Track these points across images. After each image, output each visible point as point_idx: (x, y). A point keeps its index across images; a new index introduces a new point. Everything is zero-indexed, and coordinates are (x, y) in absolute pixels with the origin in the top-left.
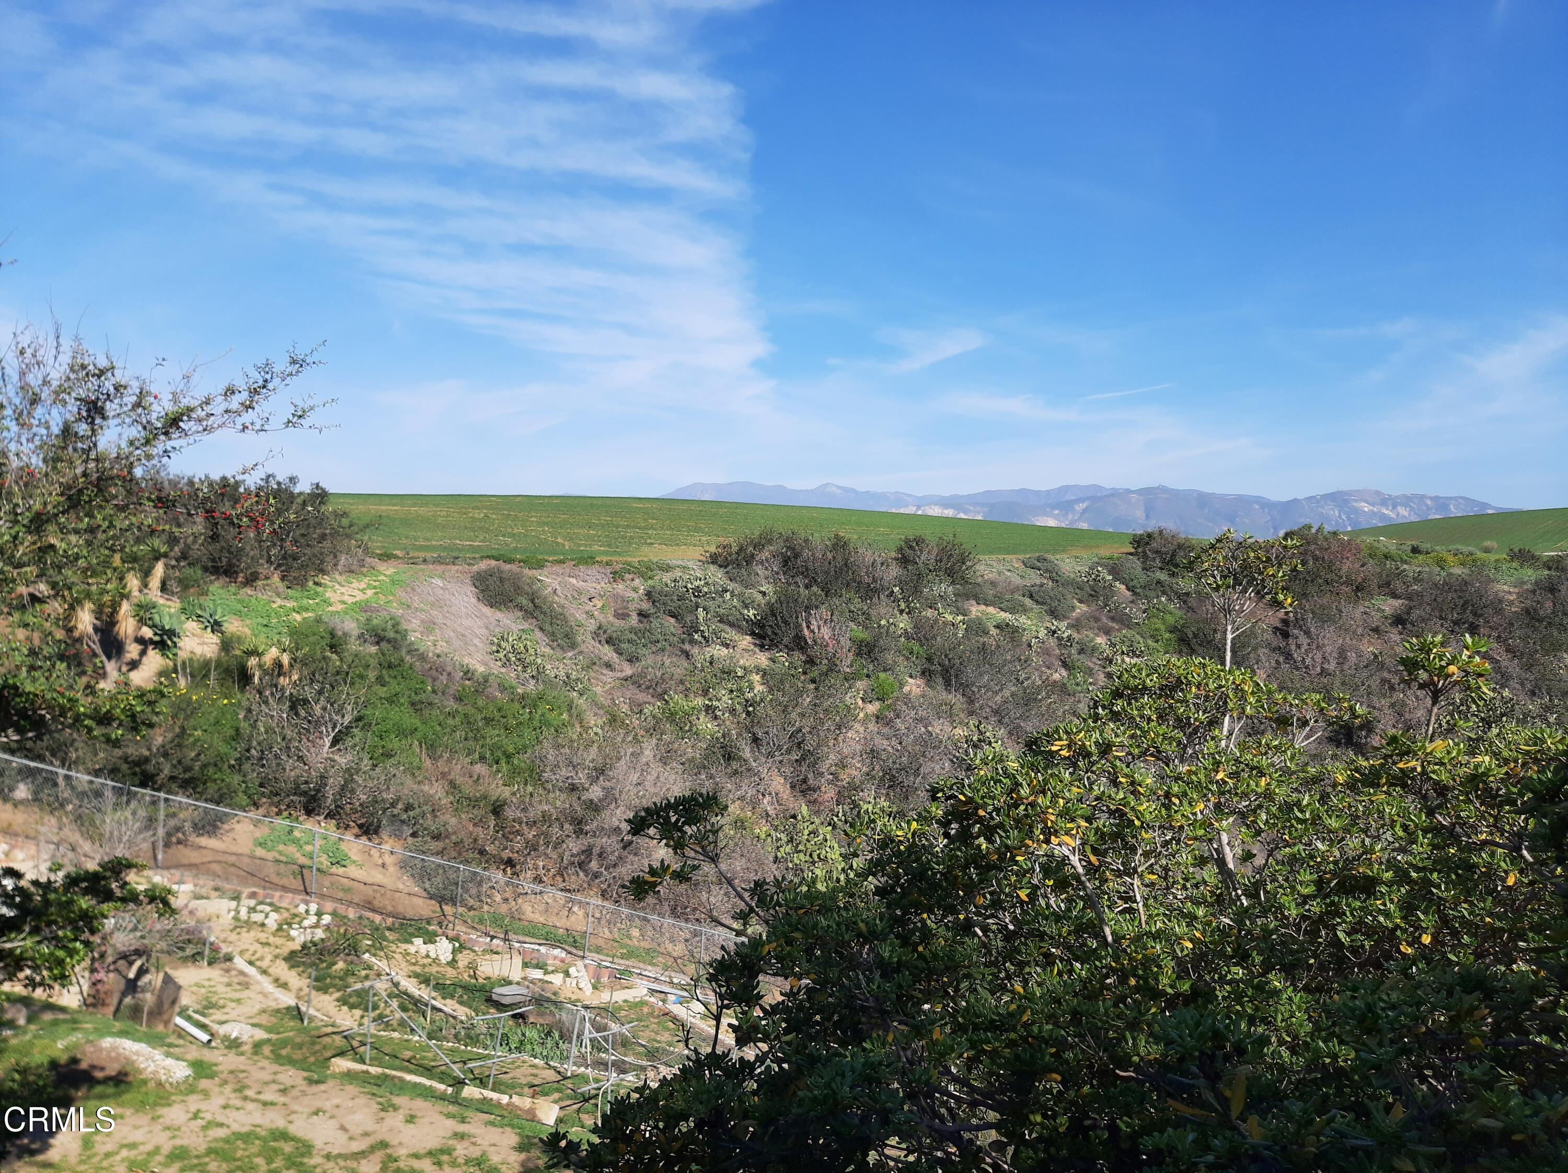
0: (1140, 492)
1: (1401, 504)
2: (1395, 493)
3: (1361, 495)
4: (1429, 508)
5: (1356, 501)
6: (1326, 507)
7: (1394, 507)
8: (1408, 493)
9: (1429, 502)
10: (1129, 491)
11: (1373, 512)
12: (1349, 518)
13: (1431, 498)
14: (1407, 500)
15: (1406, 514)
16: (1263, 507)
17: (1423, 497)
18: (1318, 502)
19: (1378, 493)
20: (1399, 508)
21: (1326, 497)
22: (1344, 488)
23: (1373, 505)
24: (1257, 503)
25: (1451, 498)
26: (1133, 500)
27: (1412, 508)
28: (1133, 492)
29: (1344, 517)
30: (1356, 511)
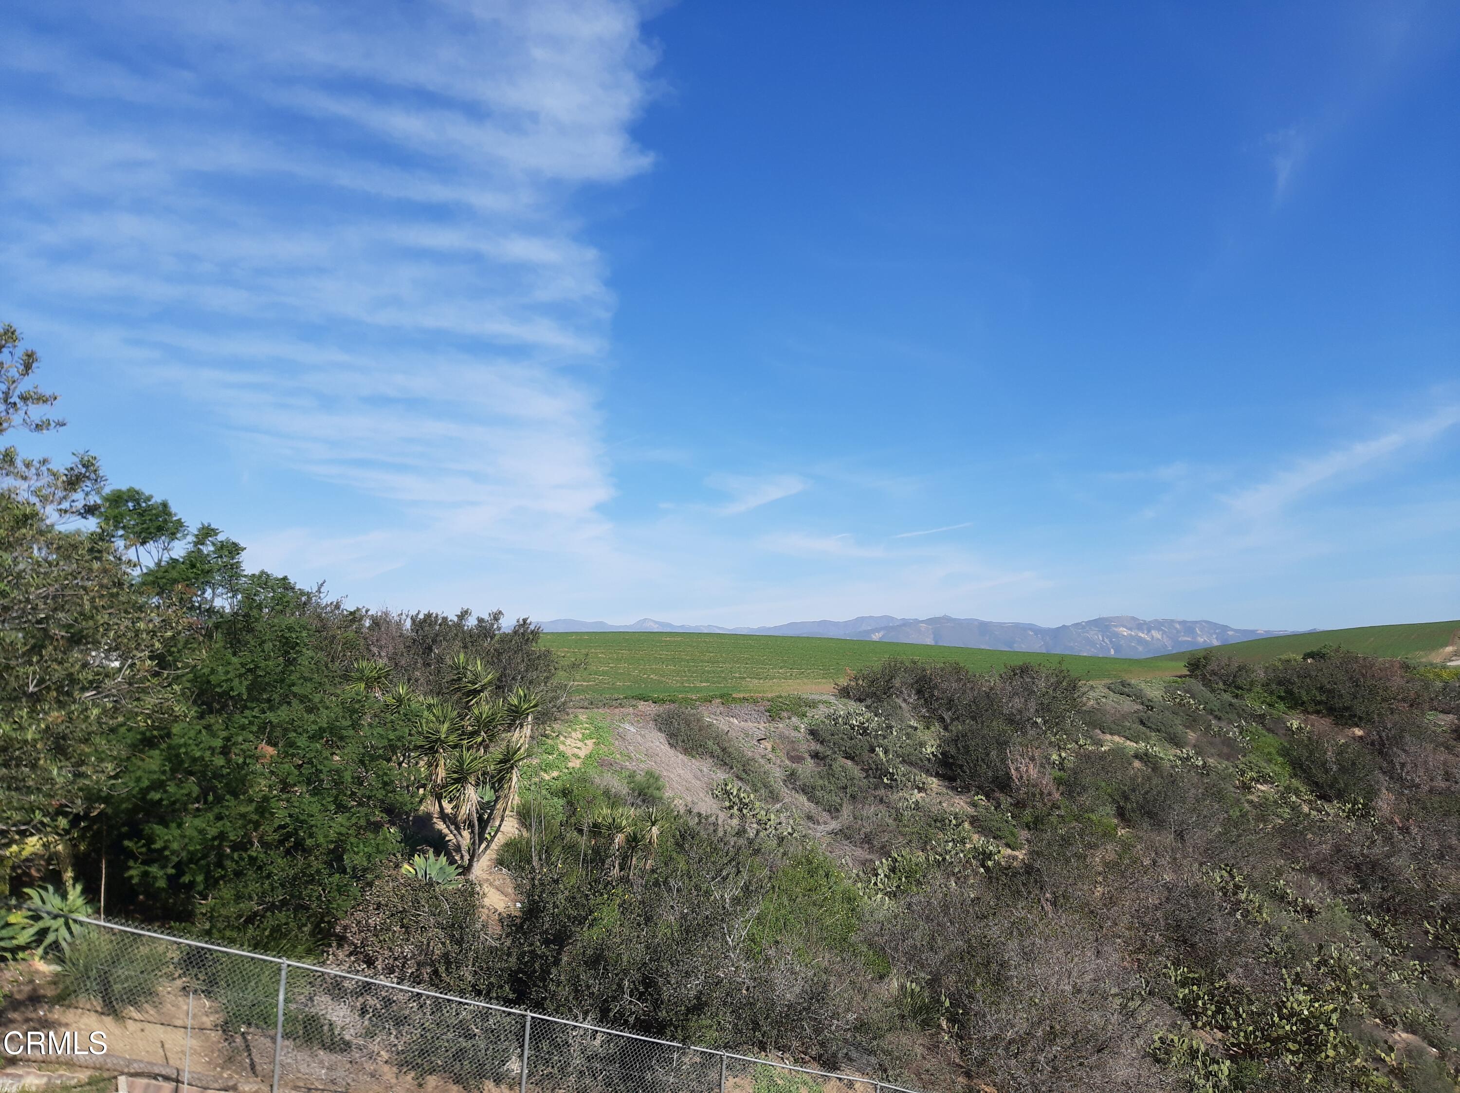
0: (930, 621)
1: (1155, 628)
2: (1148, 620)
3: (1120, 621)
4: (1178, 631)
5: (1116, 626)
6: (1092, 633)
7: (1149, 631)
8: (1160, 617)
9: (1178, 626)
10: (917, 622)
11: (1131, 635)
12: (1111, 641)
13: (1180, 623)
14: (1158, 625)
15: (1159, 637)
16: (1036, 634)
17: (1172, 621)
18: (1083, 627)
19: (1134, 619)
20: (1153, 632)
21: (1089, 623)
22: (1105, 615)
23: (1130, 629)
24: (1031, 629)
25: (1196, 622)
26: (923, 629)
27: (1164, 632)
28: (922, 622)
29: (1106, 640)
30: (1117, 635)
